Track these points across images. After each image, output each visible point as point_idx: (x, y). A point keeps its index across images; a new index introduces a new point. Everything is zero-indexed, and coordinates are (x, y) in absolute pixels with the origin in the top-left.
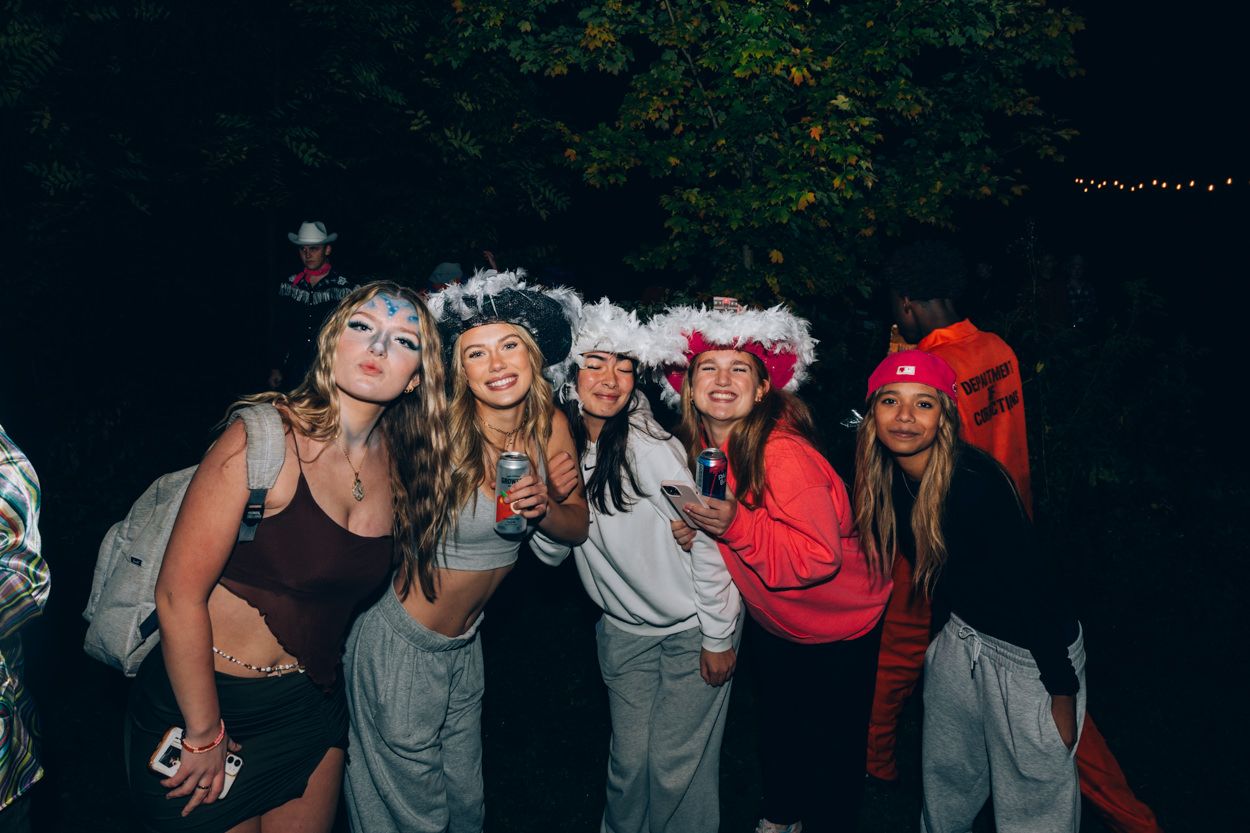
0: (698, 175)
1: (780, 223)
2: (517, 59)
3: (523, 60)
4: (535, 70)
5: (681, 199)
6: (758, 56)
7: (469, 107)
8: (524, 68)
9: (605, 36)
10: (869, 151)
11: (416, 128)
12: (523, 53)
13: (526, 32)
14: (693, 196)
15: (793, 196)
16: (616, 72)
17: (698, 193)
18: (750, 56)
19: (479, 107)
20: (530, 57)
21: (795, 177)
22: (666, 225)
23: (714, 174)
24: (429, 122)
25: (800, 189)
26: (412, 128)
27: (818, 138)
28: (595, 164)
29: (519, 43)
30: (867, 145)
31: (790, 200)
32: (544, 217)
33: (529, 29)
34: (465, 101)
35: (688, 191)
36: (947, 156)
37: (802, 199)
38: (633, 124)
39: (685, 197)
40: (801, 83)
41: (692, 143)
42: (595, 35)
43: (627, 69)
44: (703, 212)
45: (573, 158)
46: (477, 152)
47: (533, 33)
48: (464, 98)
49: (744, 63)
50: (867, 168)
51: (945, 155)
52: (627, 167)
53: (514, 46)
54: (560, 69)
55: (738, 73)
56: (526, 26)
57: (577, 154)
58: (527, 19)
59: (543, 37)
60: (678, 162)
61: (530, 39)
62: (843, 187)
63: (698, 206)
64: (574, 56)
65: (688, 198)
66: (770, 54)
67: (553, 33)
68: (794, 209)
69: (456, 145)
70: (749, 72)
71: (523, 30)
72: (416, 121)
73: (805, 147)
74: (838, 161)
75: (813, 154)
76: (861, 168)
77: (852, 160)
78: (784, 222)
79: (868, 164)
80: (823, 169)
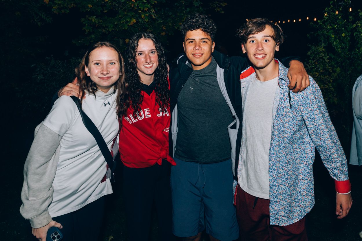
0: (100, 11)
1: (124, 29)
5: (89, 20)
10: (152, 6)
14: (93, 19)
15: (128, 20)
17: (96, 18)
21: (129, 14)
22: (83, 29)
23: (106, 11)
25: (131, 18)
27: (134, 2)
28: (56, 5)
30: (152, 5)
31: (127, 22)
32: (40, 25)
35: (91, 17)
36: (188, 9)
37: (132, 21)
39: (90, 19)
44: (97, 24)
45: (47, 3)
50: (153, 12)
51: (187, 9)
52: (70, 7)
60: (92, 6)
62: (144, 18)
63: (95, 23)
65: (91, 20)
68: (129, 25)
73: (130, 4)
74: (142, 9)
75: (132, 6)
76: (151, 12)
77: (146, 9)
78: (126, 29)
79: (154, 11)
80: (140, 12)
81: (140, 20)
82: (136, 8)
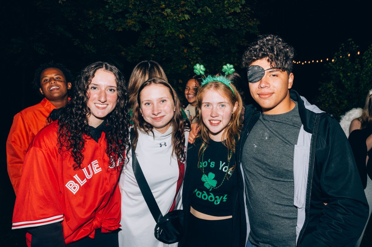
0: (159, 59)
2: (108, 26)
3: (109, 26)
4: (113, 29)
6: (171, 32)
7: (93, 38)
8: (110, 29)
9: (133, 22)
10: (199, 56)
11: (76, 44)
12: (109, 25)
13: (110, 19)
15: (181, 66)
16: (136, 31)
18: (169, 31)
19: (96, 38)
20: (111, 26)
21: (182, 61)
23: (164, 59)
24: (80, 42)
25: (183, 64)
26: (74, 44)
27: (186, 52)
28: (130, 56)
29: (108, 22)
30: (199, 54)
31: (181, 67)
33: (111, 19)
34: (91, 36)
37: (184, 67)
38: (141, 45)
40: (182, 38)
41: (158, 51)
42: (130, 22)
43: (139, 30)
45: (124, 55)
46: (94, 51)
47: (112, 20)
48: (91, 35)
49: (167, 33)
52: (139, 57)
53: (107, 23)
54: (120, 30)
55: (166, 36)
56: (110, 18)
57: (125, 53)
58: (110, 16)
59: (115, 21)
60: (154, 55)
61: (111, 21)
64: (124, 26)
66: (174, 31)
67: (118, 20)
68: (182, 69)
69: (88, 49)
70: (168, 36)
71: (109, 19)
72: (76, 42)
73: (183, 54)
74: (191, 58)
75: (185, 56)
76: (198, 59)
77: (195, 58)
78: (180, 72)
79: (200, 59)
80: (190, 59)
81: (190, 65)
82: (187, 57)
